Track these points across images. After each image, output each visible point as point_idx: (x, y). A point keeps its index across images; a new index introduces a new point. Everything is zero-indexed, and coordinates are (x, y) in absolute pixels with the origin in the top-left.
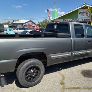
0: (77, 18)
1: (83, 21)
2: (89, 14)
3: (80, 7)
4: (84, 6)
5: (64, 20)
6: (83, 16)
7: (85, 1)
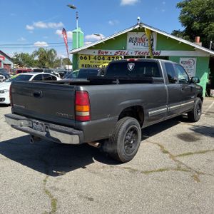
0: (125, 49)
1: (137, 55)
2: (146, 42)
3: (131, 29)
4: (138, 26)
5: (99, 52)
6: (136, 46)
7: (139, 18)
